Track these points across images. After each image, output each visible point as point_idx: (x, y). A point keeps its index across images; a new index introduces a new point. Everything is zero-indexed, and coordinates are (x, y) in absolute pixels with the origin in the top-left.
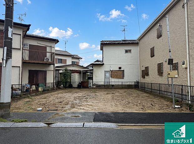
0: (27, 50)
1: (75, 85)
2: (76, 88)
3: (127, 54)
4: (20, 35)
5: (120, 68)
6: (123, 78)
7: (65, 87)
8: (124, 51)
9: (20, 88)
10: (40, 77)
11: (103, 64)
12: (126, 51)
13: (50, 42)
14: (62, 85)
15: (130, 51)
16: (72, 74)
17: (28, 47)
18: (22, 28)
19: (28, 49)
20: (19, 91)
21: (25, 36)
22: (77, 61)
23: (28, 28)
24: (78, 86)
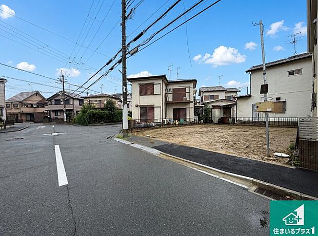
0: (171, 93)
1: (216, 121)
2: (216, 123)
3: (292, 77)
4: (160, 84)
5: (278, 99)
6: (285, 113)
7: (205, 123)
8: (287, 74)
9: (162, 122)
10: (182, 114)
11: (250, 96)
12: (291, 73)
13: (188, 83)
14: (202, 121)
15: (298, 71)
16: (213, 110)
17: (172, 91)
18: (161, 79)
21: (168, 84)
22: (234, 94)
23: (165, 78)
24: (218, 121)
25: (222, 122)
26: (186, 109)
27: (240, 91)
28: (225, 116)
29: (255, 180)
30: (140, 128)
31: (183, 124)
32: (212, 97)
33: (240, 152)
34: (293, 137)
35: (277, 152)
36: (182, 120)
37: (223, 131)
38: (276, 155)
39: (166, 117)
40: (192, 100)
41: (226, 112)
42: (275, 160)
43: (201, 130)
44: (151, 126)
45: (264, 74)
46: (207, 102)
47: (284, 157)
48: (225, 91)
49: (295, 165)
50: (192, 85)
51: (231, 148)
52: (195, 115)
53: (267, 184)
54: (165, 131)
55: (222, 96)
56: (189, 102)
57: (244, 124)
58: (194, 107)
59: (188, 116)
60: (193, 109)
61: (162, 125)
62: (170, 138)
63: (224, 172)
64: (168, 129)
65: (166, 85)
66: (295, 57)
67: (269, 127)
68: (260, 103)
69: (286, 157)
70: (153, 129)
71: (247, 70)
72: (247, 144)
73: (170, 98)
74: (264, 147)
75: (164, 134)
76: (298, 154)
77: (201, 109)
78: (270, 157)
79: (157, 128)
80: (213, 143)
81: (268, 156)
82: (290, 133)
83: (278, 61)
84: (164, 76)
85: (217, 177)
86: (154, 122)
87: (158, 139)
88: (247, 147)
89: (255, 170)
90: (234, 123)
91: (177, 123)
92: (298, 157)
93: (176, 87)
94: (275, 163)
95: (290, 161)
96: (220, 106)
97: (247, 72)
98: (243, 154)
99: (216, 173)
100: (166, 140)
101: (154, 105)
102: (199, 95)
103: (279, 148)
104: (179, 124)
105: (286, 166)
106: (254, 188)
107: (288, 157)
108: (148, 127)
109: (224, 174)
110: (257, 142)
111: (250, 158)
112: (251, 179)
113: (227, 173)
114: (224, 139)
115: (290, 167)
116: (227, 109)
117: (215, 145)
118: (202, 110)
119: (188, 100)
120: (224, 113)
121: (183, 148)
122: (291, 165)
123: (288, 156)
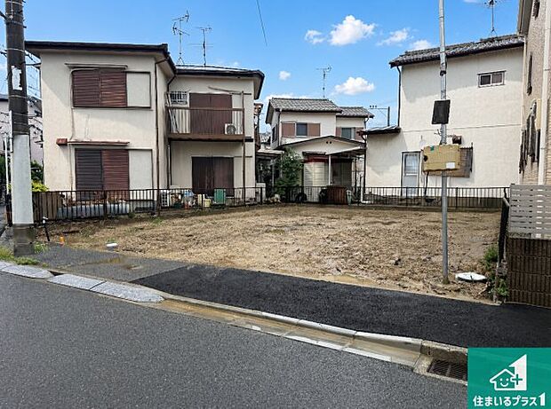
0: (185, 108)
1: (315, 198)
3: (486, 89)
4: (149, 73)
5: (457, 141)
6: (468, 177)
7: (286, 201)
8: (477, 79)
9: (156, 199)
10: (219, 173)
11: (397, 131)
12: (485, 80)
13: (239, 79)
14: (277, 196)
15: (498, 77)
16: (306, 165)
17: (188, 101)
18: (152, 56)
19: (188, 105)
20: (124, 205)
21: (175, 75)
22: (357, 124)
23: (166, 54)
24: (320, 198)
25: (329, 198)
26: (231, 160)
27: (372, 117)
28: (337, 183)
29: (427, 344)
30: (79, 219)
31: (223, 206)
32: (303, 129)
33: (381, 276)
34: (487, 232)
35: (460, 270)
36: (220, 194)
37: (334, 223)
38: (460, 279)
39: (169, 183)
40: (250, 133)
41: (338, 171)
42: (458, 291)
43: (274, 223)
44: (119, 213)
45: (443, 73)
46: (289, 141)
47: (476, 281)
48: (338, 114)
49: (500, 297)
50: (249, 88)
51: (362, 267)
52: (257, 180)
53: (453, 349)
54: (169, 228)
55: (328, 127)
56: (242, 141)
57: (383, 203)
58: (257, 154)
59: (238, 183)
60: (253, 161)
61: (157, 209)
62: (191, 250)
63: (353, 332)
64: (177, 221)
65: (169, 81)
66: (492, 40)
67: (448, 211)
68: (432, 149)
69: (480, 281)
70: (125, 223)
71: (392, 60)
72: (396, 256)
73: (183, 124)
74: (434, 259)
75: (166, 237)
76: (505, 270)
77: (272, 162)
78: (449, 283)
79: (141, 220)
80: (314, 256)
81: (444, 283)
82: (480, 225)
83: (460, 46)
84: (162, 49)
85: (338, 347)
86: (128, 201)
87: (148, 255)
88: (396, 264)
89: (423, 318)
90: (359, 203)
91: (207, 204)
92: (505, 278)
93: (202, 88)
94: (460, 297)
95: (489, 289)
96: (324, 155)
97: (393, 65)
98: (389, 282)
99: (334, 337)
100: (176, 256)
101: (126, 144)
102: (268, 121)
103: (464, 262)
104: (212, 206)
105: (483, 302)
106: (426, 363)
107: (483, 281)
108: (108, 218)
109: (354, 337)
110: (417, 248)
111: (407, 291)
112: (418, 341)
113: (360, 334)
114: (340, 246)
115: (490, 303)
116: (342, 164)
117: (319, 262)
118: (277, 166)
119: (239, 132)
120: (334, 174)
121: (234, 277)
122: (492, 299)
123: (482, 277)
